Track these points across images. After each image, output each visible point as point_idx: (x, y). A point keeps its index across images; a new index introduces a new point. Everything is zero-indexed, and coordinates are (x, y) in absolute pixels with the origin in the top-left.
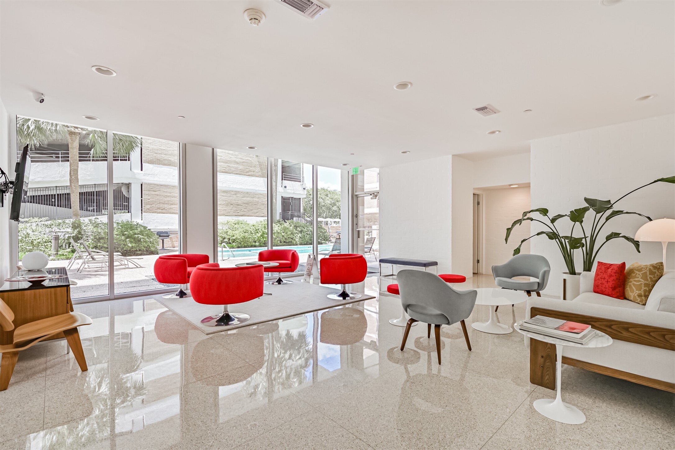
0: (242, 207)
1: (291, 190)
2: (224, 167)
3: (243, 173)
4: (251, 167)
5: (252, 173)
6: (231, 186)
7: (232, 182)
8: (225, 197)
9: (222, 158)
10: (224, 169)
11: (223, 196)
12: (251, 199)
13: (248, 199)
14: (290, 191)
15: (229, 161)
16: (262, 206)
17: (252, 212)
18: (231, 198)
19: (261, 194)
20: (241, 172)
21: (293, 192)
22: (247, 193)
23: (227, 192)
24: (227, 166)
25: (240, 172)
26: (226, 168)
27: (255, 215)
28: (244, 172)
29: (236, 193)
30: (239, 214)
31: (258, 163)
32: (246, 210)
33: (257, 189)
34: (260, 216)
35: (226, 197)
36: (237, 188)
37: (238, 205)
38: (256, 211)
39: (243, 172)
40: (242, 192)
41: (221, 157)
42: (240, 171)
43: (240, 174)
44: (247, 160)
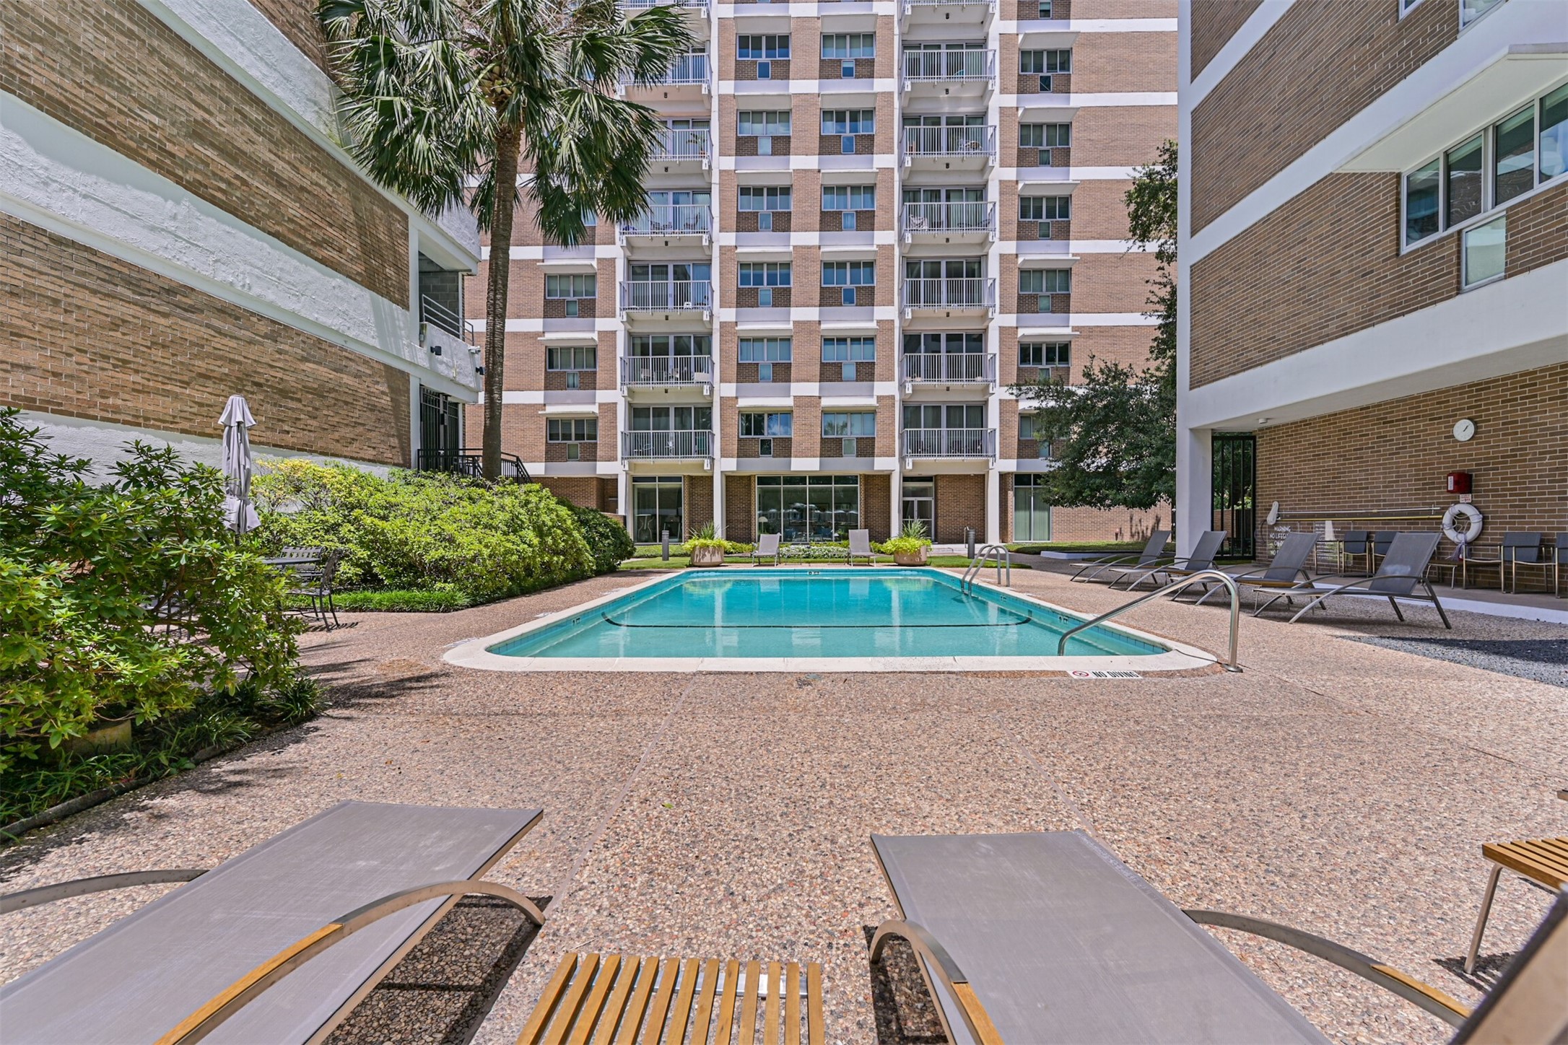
0: (299, 406)
1: (447, 365)
2: (222, 179)
3: (300, 241)
4: (331, 225)
5: (335, 254)
6: (256, 291)
7: (256, 271)
8: (226, 341)
9: (212, 120)
10: (220, 189)
11: (220, 332)
12: (333, 375)
13: (324, 372)
14: (442, 369)
15: (245, 154)
16: (368, 414)
17: (336, 435)
18: (253, 352)
19: (366, 362)
20: (293, 232)
21: (452, 374)
22: (319, 341)
23: (237, 318)
24: (237, 177)
25: (289, 230)
26: (229, 183)
27: (346, 451)
28: (305, 238)
29: (278, 331)
30: (289, 439)
31: (352, 218)
32: (315, 423)
33: (351, 334)
34: (364, 459)
35: (233, 344)
36: (279, 309)
37: (284, 393)
38: (347, 432)
39: (300, 236)
40: (298, 334)
41: (207, 116)
42: (291, 226)
43: (290, 243)
44: (317, 184)
